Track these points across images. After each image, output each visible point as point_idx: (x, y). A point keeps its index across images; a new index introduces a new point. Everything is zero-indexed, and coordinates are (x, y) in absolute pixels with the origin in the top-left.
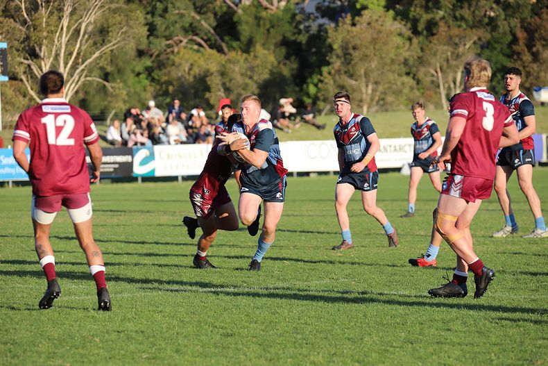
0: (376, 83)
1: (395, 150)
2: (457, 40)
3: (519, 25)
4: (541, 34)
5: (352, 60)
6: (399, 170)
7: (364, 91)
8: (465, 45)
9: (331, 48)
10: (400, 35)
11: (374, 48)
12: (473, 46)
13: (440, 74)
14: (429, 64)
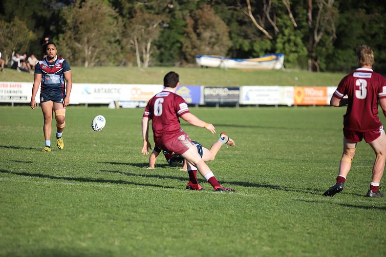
0: (94, 47)
1: (105, 91)
2: (148, 22)
3: (189, 14)
4: (202, 21)
5: (79, 30)
6: (107, 105)
7: (86, 51)
8: (153, 25)
9: (65, 22)
10: (111, 16)
11: (94, 24)
12: (159, 26)
13: (137, 44)
14: (130, 37)
